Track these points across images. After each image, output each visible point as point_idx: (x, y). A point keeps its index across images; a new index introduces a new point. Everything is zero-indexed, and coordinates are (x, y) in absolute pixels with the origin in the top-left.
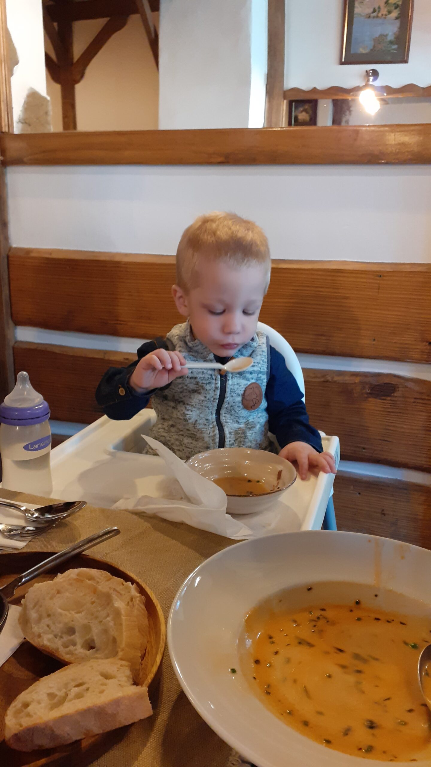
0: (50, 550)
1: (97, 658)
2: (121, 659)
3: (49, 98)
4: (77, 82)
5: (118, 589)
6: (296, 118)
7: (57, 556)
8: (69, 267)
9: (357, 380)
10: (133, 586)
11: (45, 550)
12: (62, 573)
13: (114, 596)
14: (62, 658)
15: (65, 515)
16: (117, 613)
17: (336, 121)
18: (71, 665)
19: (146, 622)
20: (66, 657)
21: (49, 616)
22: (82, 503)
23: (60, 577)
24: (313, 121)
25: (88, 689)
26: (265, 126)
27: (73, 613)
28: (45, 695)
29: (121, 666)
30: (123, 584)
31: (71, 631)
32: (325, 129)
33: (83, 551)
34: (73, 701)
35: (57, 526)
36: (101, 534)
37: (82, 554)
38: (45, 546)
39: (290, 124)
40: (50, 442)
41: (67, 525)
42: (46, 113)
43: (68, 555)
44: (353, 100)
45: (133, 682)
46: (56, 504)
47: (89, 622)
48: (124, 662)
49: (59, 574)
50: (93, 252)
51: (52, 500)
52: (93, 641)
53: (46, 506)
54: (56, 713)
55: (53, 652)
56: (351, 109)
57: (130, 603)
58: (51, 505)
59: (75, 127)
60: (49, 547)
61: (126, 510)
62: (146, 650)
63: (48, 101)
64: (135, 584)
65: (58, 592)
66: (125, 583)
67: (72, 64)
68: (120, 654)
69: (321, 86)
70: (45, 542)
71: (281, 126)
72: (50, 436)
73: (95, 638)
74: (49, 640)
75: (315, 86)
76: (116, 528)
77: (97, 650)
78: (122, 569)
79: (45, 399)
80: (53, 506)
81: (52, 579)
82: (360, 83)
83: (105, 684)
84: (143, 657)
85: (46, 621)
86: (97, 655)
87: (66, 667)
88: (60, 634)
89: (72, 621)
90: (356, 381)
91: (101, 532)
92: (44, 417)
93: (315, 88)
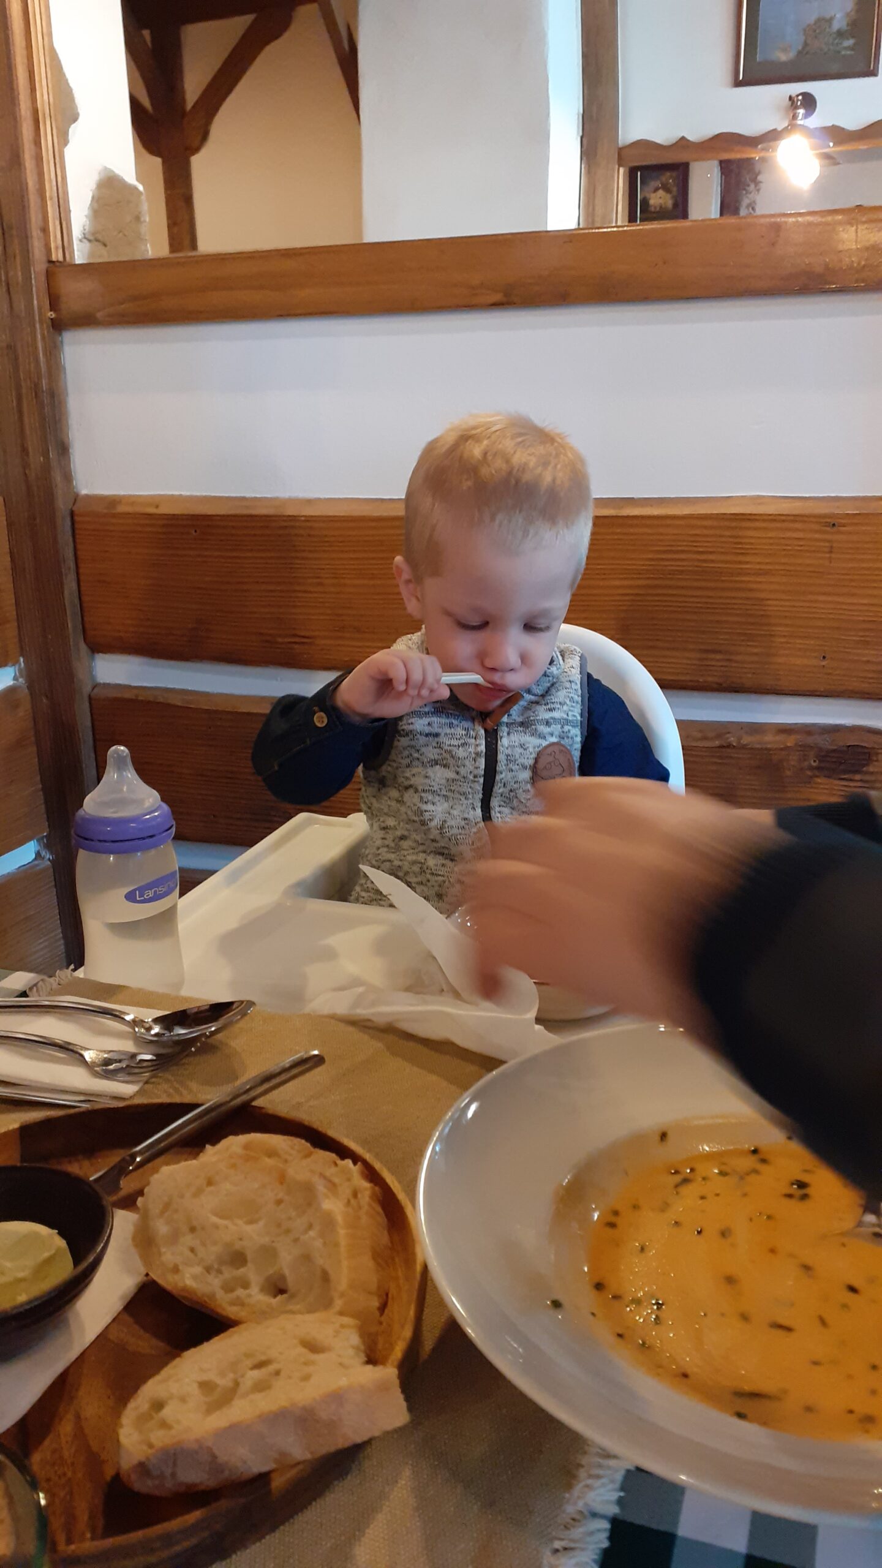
0: (187, 1099)
1: (293, 1312)
2: (341, 1313)
3: (141, 188)
4: (197, 150)
5: (328, 1174)
6: (645, 202)
7: (203, 1110)
8: (196, 531)
9: (791, 741)
10: (357, 1166)
11: (177, 1099)
12: (214, 1144)
13: (321, 1187)
14: (224, 1313)
15: (213, 1029)
16: (328, 1222)
17: (729, 206)
18: (242, 1327)
19: (385, 1239)
20: (231, 1311)
21: (193, 1229)
22: (246, 1004)
23: (211, 1154)
24: (680, 209)
25: (277, 1373)
26: (581, 226)
27: (240, 1222)
28: (195, 1386)
29: (342, 1326)
30: (336, 1164)
31: (238, 1258)
32: (706, 225)
33: (254, 1099)
34: (252, 1397)
35: (199, 1052)
36: (287, 1065)
37: (252, 1106)
38: (177, 1090)
39: (632, 219)
40: (177, 885)
41: (217, 1048)
42: (138, 219)
43: (223, 1108)
44: (763, 160)
45: (366, 1359)
46: (193, 1006)
47: (273, 1242)
48: (346, 1320)
49: (208, 1146)
50: (243, 499)
51: (186, 999)
52: (283, 1278)
53: (176, 1013)
54: (219, 1420)
55: (205, 1302)
56: (760, 178)
57: (353, 1201)
58: (185, 1009)
59: (194, 246)
60: (185, 1092)
61: (333, 1017)
62: (387, 1295)
63: (140, 193)
64: (359, 1163)
65: (210, 1183)
66: (339, 1162)
67: (184, 114)
68: (338, 1303)
69: (695, 135)
70: (175, 1083)
71: (614, 225)
72: (176, 872)
73: (287, 1272)
74: (195, 1277)
75: (682, 135)
76: (316, 1052)
77: (293, 1296)
78: (332, 1133)
79: (163, 799)
80: (188, 1012)
81: (196, 1156)
82: (779, 123)
83: (313, 1363)
84: (383, 1308)
85: (188, 1240)
86: (290, 1307)
87: (231, 1329)
88: (216, 1266)
89: (241, 1239)
90: (789, 745)
91: (287, 1061)
92: (164, 834)
93: (683, 138)
